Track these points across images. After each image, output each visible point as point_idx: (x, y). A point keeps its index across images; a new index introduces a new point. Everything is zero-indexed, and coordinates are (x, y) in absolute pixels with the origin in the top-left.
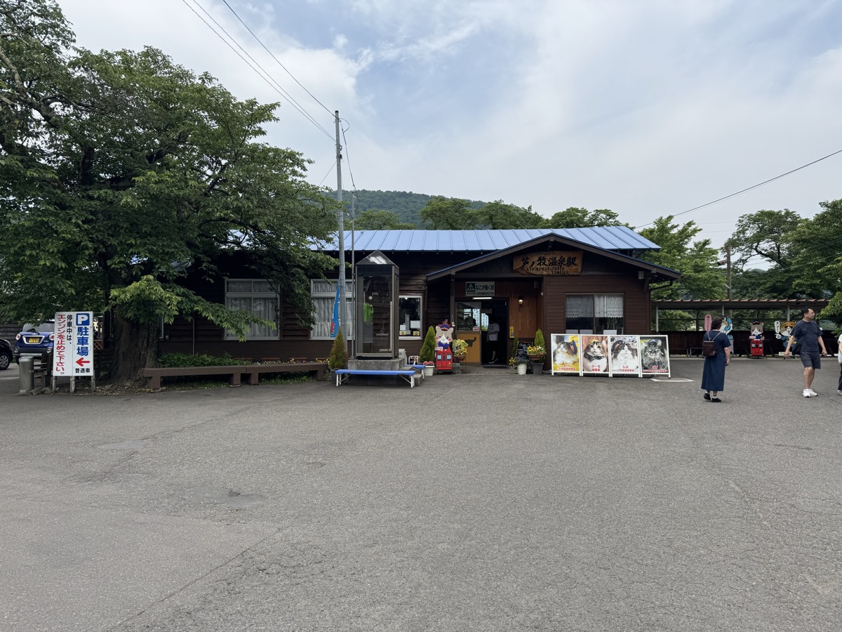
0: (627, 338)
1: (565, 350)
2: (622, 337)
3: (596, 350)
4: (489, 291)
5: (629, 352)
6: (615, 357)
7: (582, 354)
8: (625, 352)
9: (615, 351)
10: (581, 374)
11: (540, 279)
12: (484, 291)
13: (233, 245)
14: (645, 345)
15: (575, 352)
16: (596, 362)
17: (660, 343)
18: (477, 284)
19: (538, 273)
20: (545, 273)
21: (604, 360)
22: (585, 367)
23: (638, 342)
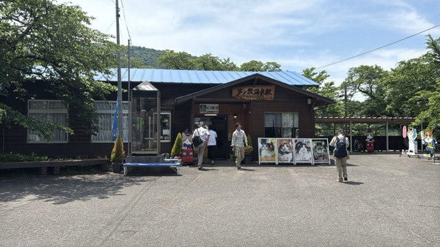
0: (305, 140)
1: (267, 148)
2: (301, 140)
3: (286, 148)
4: (215, 110)
5: (306, 149)
6: (298, 152)
7: (277, 151)
8: (303, 149)
9: (298, 148)
10: (277, 163)
11: (248, 103)
12: (212, 110)
13: (35, 75)
14: (315, 145)
15: (273, 149)
16: (286, 156)
17: (323, 143)
18: (207, 105)
19: (248, 99)
20: (252, 99)
21: (291, 154)
22: (279, 159)
23: (311, 142)
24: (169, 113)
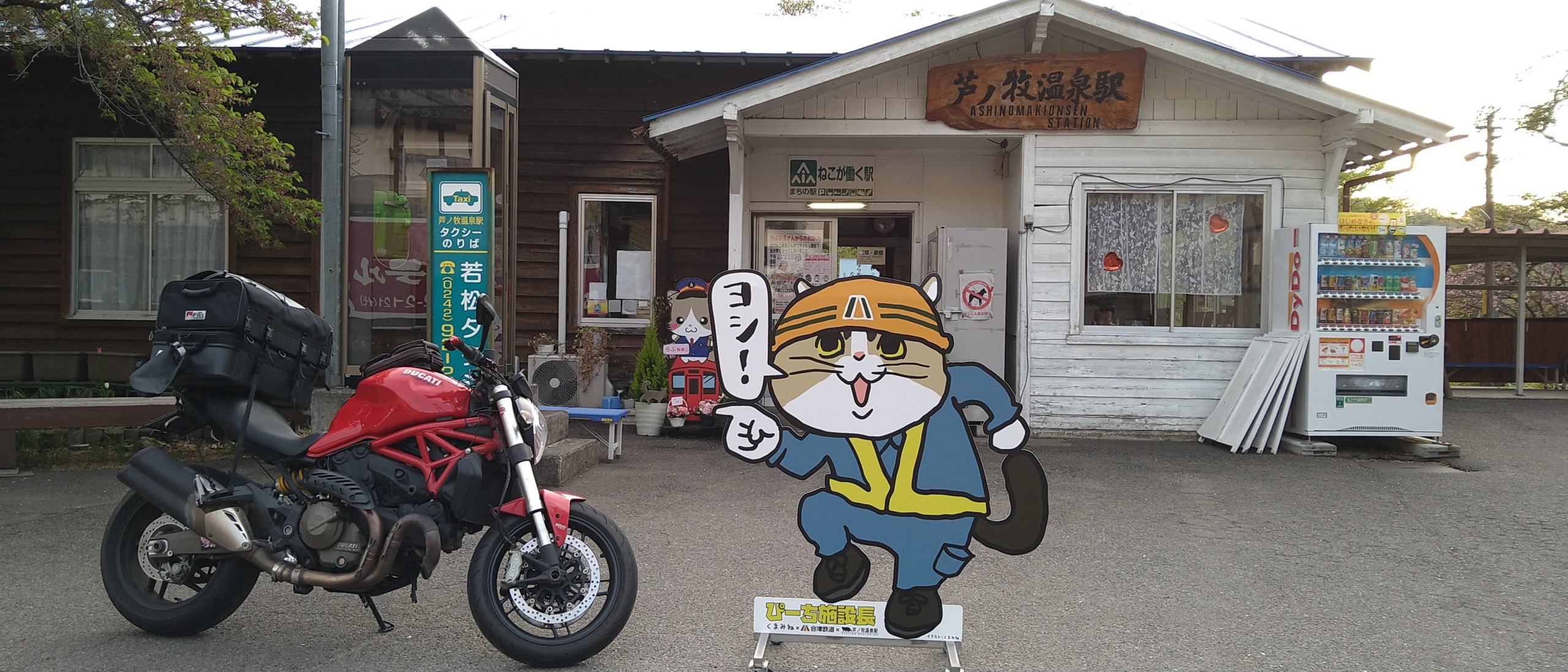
4: (856, 184)
12: (843, 184)
19: (1006, 123)
24: (652, 199)
